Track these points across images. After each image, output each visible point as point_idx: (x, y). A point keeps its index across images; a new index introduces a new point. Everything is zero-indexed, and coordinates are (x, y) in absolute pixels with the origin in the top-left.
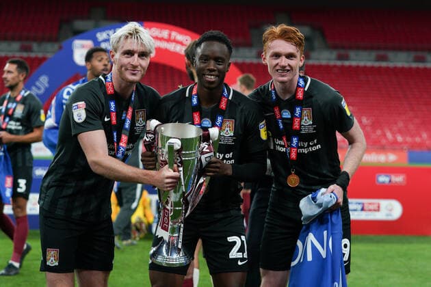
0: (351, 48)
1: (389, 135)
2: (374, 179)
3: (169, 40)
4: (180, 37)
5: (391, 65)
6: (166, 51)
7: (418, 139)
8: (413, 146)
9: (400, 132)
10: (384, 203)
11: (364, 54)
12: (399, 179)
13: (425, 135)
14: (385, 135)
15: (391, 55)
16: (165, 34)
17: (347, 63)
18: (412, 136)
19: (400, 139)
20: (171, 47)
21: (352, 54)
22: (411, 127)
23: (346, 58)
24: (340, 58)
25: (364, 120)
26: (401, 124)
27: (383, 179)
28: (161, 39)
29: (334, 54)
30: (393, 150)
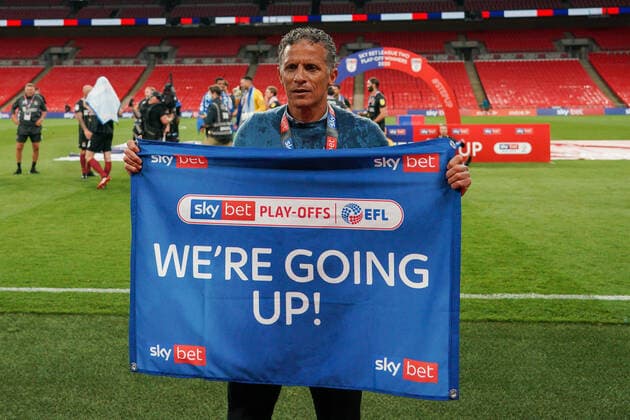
0: (501, 52)
1: (525, 100)
2: (515, 131)
3: (398, 56)
4: (404, 55)
5: (525, 60)
6: (397, 62)
7: (542, 102)
8: (540, 106)
9: (532, 98)
10: (521, 145)
11: (509, 55)
12: (529, 131)
13: (547, 99)
14: (522, 100)
15: (525, 55)
16: (395, 53)
17: (499, 60)
18: (539, 100)
19: (532, 101)
20: (399, 60)
21: (502, 55)
22: (538, 95)
23: (499, 58)
24: (495, 58)
25: (511, 92)
26: (532, 93)
27: (520, 131)
28: (393, 56)
29: (492, 56)
30: (528, 108)
